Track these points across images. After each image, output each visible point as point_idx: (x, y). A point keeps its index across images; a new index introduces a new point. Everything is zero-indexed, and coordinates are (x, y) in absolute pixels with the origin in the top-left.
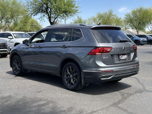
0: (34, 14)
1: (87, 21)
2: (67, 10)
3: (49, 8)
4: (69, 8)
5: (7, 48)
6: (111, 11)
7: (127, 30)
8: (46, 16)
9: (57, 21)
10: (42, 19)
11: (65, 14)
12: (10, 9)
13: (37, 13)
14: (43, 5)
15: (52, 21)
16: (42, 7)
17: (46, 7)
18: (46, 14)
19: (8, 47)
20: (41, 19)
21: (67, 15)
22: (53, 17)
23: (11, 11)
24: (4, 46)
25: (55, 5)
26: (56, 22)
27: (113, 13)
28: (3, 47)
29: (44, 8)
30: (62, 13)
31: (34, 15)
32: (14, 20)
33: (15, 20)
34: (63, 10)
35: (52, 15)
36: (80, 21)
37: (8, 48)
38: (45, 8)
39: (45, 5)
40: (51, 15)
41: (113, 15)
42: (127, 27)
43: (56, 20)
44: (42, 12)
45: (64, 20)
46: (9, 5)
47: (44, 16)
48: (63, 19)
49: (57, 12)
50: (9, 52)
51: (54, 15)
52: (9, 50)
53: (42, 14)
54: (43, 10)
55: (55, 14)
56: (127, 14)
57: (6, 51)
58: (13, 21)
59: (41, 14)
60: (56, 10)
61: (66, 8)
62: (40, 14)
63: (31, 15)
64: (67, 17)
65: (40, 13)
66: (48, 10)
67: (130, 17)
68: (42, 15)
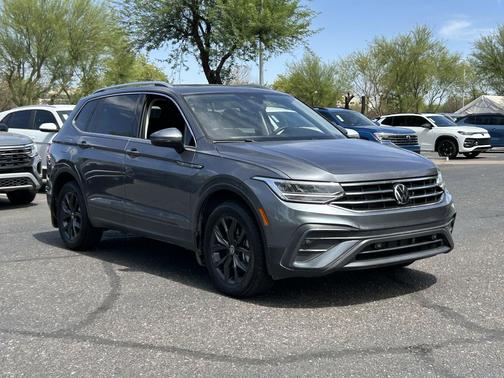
0: (147, 45)
1: (338, 68)
2: (268, 24)
3: (202, 18)
4: (276, 16)
5: (29, 169)
6: (424, 30)
7: (482, 97)
8: (191, 49)
9: (233, 69)
10: (179, 61)
11: (261, 40)
12: (65, 31)
13: (161, 40)
14: (180, 10)
15: (213, 68)
16: (178, 15)
17: (191, 18)
18: (192, 41)
19: (35, 164)
20: (173, 62)
21: (266, 42)
22: (215, 53)
23: (71, 39)
24: (19, 159)
25: (222, 7)
26: (229, 71)
27: (431, 40)
28: (16, 164)
29: (185, 21)
30: (249, 38)
31: (149, 49)
32: (84, 70)
33: (87, 68)
34: (254, 24)
35: (213, 46)
36: (313, 68)
37: (35, 170)
38: (189, 20)
39: (187, 12)
40: (208, 45)
41: (431, 47)
42: (478, 88)
43: (226, 66)
44: (176, 36)
45: (258, 61)
46: (63, 15)
47: (185, 50)
48: (252, 58)
49: (232, 33)
50: (37, 183)
51: (221, 44)
52: (41, 175)
53: (178, 44)
54: (180, 30)
55: (225, 41)
56: (483, 42)
57: (25, 180)
58: (78, 71)
59: (174, 43)
60: (227, 27)
61: (265, 16)
62: (171, 41)
63: (137, 46)
64: (267, 53)
65: (169, 39)
66: (199, 29)
67: (493, 50)
68: (177, 46)
